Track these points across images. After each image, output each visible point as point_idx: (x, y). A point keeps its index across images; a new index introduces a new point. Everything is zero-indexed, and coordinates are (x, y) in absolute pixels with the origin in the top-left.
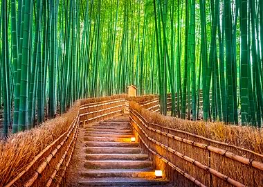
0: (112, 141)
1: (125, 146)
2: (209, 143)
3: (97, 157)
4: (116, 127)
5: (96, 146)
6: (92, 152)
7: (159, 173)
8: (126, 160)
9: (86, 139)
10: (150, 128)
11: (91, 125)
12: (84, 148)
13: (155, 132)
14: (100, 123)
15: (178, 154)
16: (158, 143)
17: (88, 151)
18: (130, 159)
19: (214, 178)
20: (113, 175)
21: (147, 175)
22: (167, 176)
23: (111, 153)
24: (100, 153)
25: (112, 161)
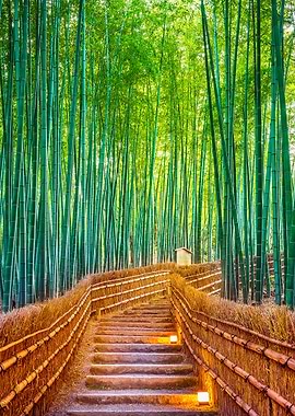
0: (138, 342)
1: (158, 351)
2: (268, 344)
3: (109, 370)
4: (149, 319)
5: (112, 351)
6: (103, 361)
7: (204, 397)
8: (156, 374)
9: (97, 340)
10: (194, 319)
11: (111, 315)
12: (92, 355)
13: (200, 325)
14: (126, 313)
15: (229, 363)
16: (204, 345)
17: (96, 360)
18: (162, 373)
19: (274, 406)
20: (127, 401)
21: (184, 400)
22: (217, 403)
23: (135, 362)
24: (116, 362)
25: (131, 376)
